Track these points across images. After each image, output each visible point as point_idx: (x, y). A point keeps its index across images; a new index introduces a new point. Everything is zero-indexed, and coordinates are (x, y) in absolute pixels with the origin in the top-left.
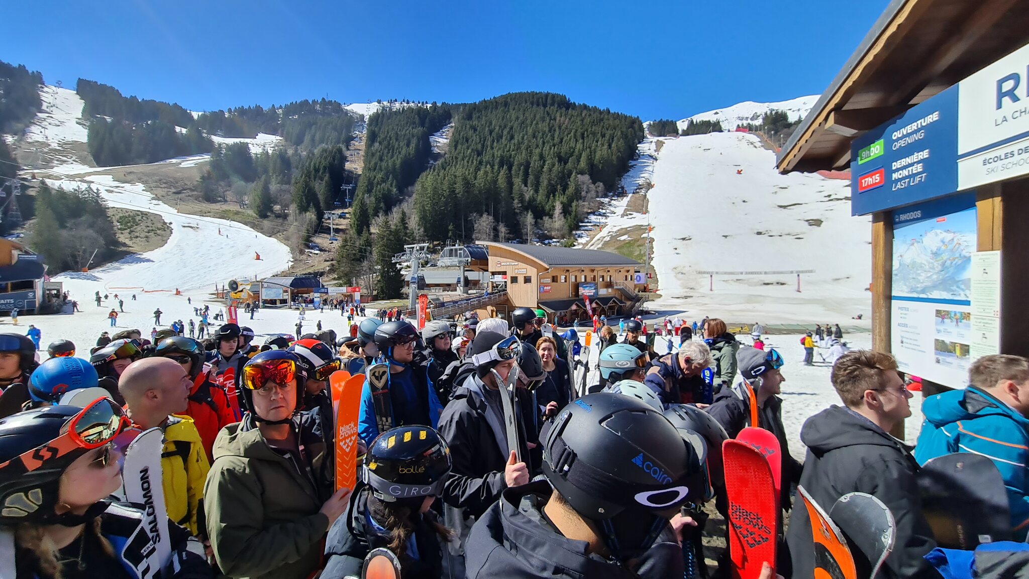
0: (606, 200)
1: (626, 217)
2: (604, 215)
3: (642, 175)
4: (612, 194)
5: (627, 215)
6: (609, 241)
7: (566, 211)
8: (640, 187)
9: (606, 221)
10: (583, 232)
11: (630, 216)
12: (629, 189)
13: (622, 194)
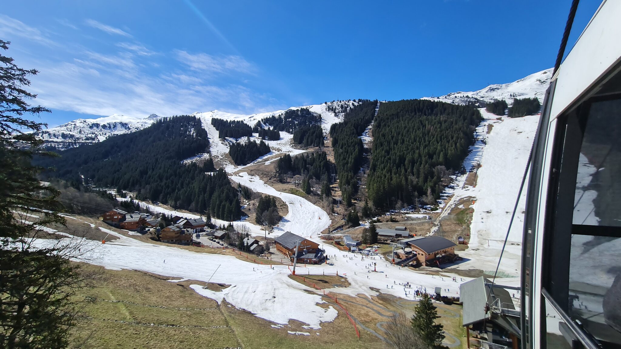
0: (454, 177)
1: (464, 189)
2: (452, 188)
3: (475, 159)
4: (457, 172)
5: (465, 188)
6: (454, 208)
7: (433, 191)
8: (473, 167)
9: (454, 192)
10: (442, 200)
11: (467, 189)
12: (468, 169)
13: (463, 173)
